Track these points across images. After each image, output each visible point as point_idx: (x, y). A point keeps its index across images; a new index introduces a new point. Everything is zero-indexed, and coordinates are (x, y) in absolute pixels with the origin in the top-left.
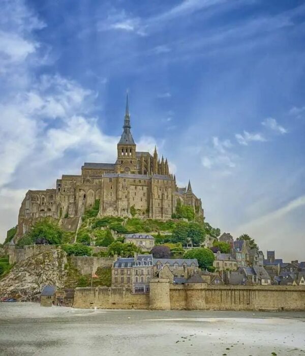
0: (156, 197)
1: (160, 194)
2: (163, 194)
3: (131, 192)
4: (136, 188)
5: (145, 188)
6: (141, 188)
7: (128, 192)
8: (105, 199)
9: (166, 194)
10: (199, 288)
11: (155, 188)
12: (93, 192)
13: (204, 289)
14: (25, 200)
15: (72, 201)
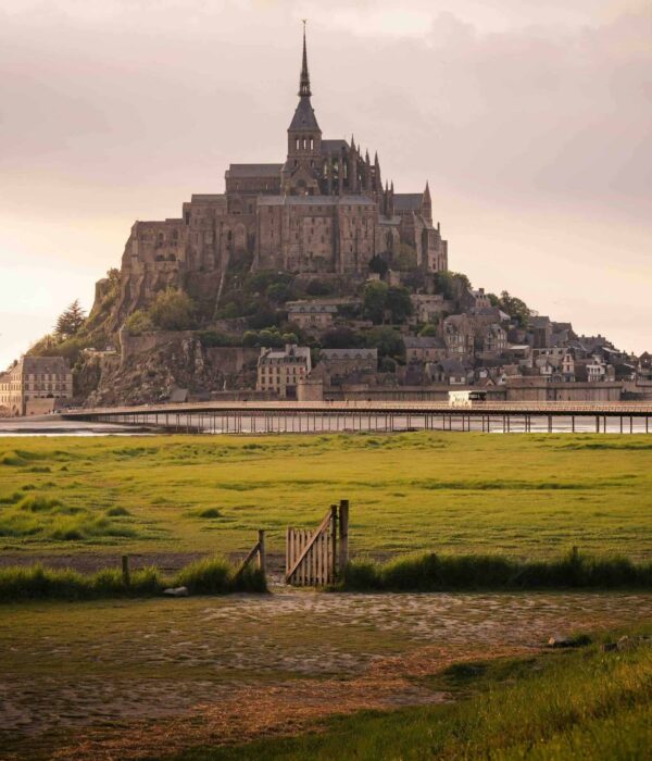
0: (347, 235)
1: (353, 229)
2: (358, 230)
3: (305, 227)
4: (313, 221)
5: (329, 220)
6: (320, 219)
7: (301, 229)
8: (263, 241)
9: (363, 230)
10: (357, 390)
11: (345, 220)
12: (243, 226)
13: (364, 392)
14: (131, 239)
15: (209, 241)
